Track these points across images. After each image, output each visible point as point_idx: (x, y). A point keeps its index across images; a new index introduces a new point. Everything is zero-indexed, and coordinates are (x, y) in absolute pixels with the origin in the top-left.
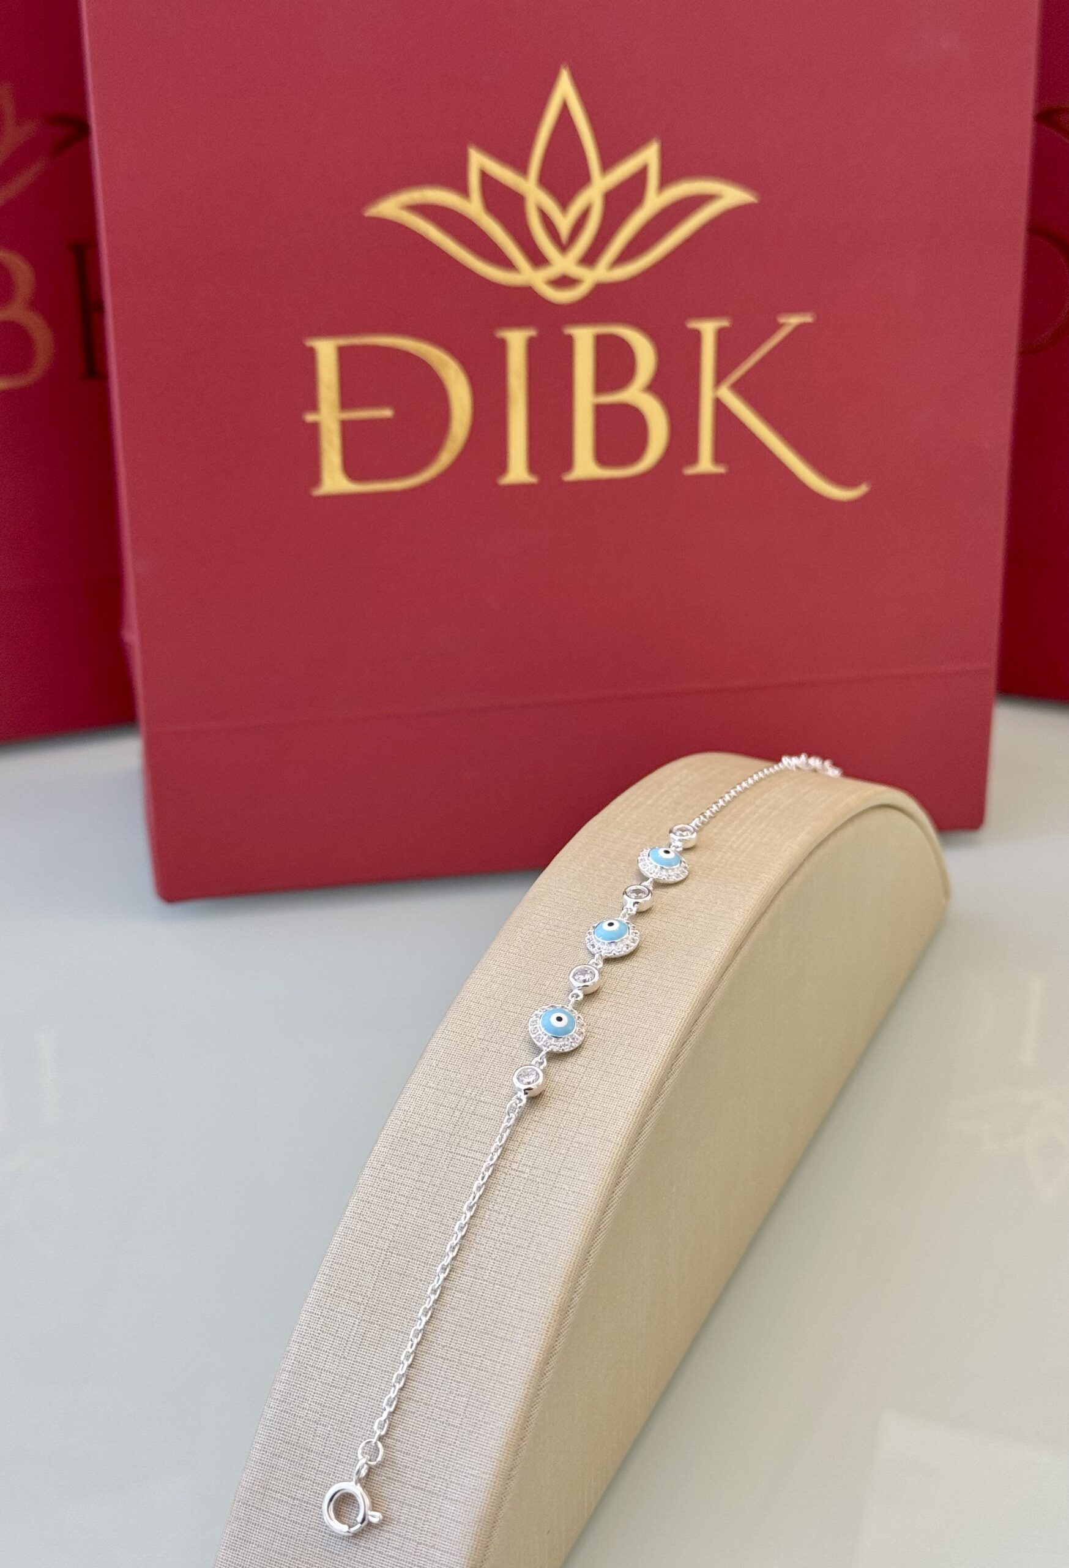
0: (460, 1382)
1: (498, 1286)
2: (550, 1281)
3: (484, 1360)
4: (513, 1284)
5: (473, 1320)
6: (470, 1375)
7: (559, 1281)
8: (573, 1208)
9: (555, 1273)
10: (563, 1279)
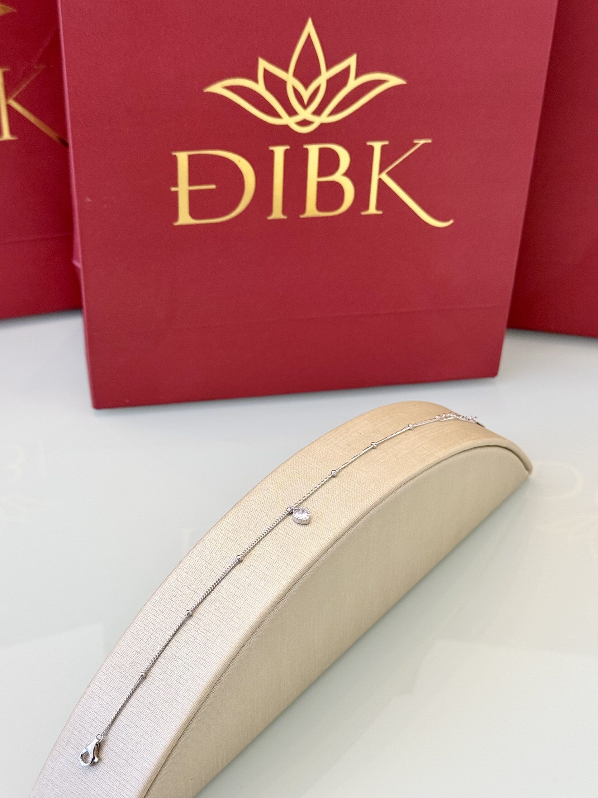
0: (152, 720)
1: (178, 683)
2: (199, 686)
3: (164, 713)
4: (184, 684)
5: (164, 695)
6: (157, 718)
7: (203, 687)
8: (218, 655)
9: (202, 684)
10: (204, 687)
